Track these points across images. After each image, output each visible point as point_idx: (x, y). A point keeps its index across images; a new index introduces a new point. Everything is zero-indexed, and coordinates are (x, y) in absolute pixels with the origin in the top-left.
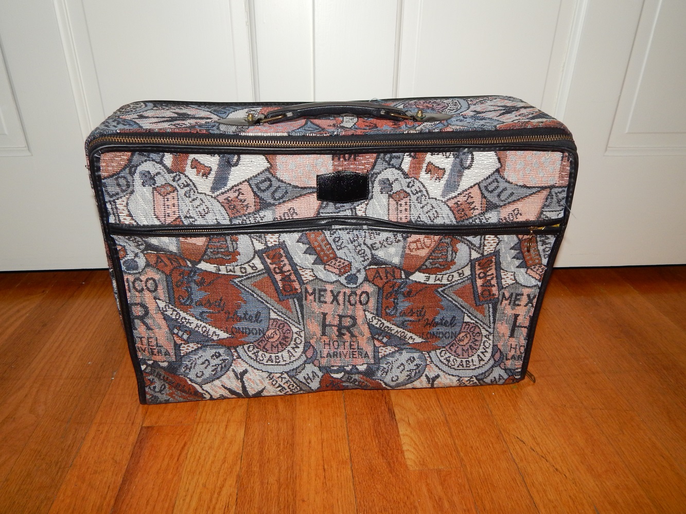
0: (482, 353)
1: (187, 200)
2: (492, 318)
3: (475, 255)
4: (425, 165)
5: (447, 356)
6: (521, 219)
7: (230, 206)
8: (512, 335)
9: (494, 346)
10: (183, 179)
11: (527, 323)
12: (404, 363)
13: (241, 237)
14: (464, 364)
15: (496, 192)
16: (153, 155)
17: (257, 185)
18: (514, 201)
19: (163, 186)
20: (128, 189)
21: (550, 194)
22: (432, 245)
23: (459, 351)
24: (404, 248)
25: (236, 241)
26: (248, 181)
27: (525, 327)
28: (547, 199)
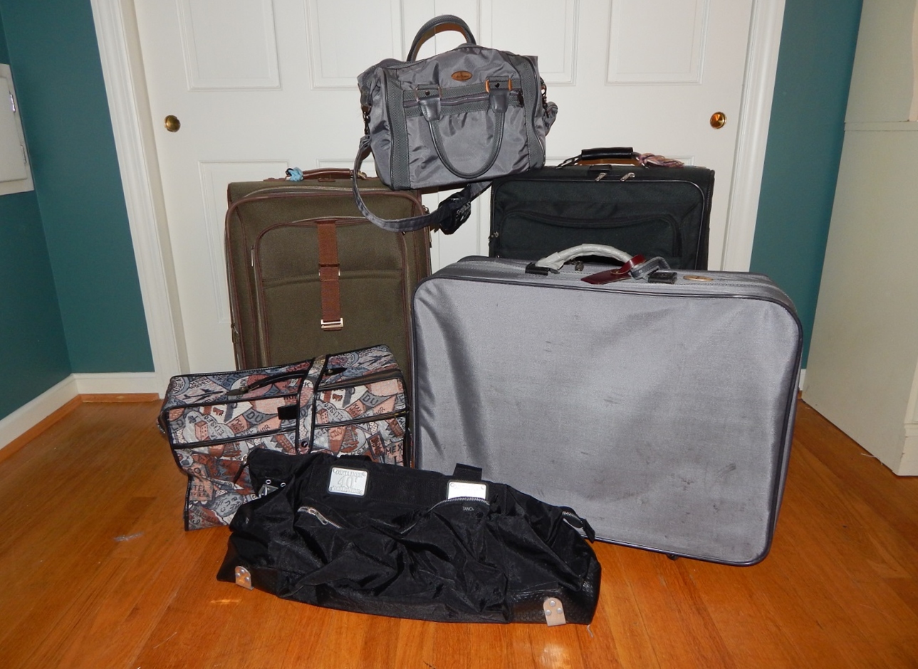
1: (212, 428)
3: (368, 436)
4: (332, 396)
6: (385, 412)
7: (234, 428)
10: (210, 418)
11: (402, 460)
13: (240, 442)
15: (370, 401)
16: (194, 408)
17: (247, 416)
18: (379, 404)
19: (199, 422)
20: (183, 426)
21: (397, 398)
22: (343, 432)
24: (328, 436)
25: (238, 444)
26: (242, 414)
28: (395, 400)
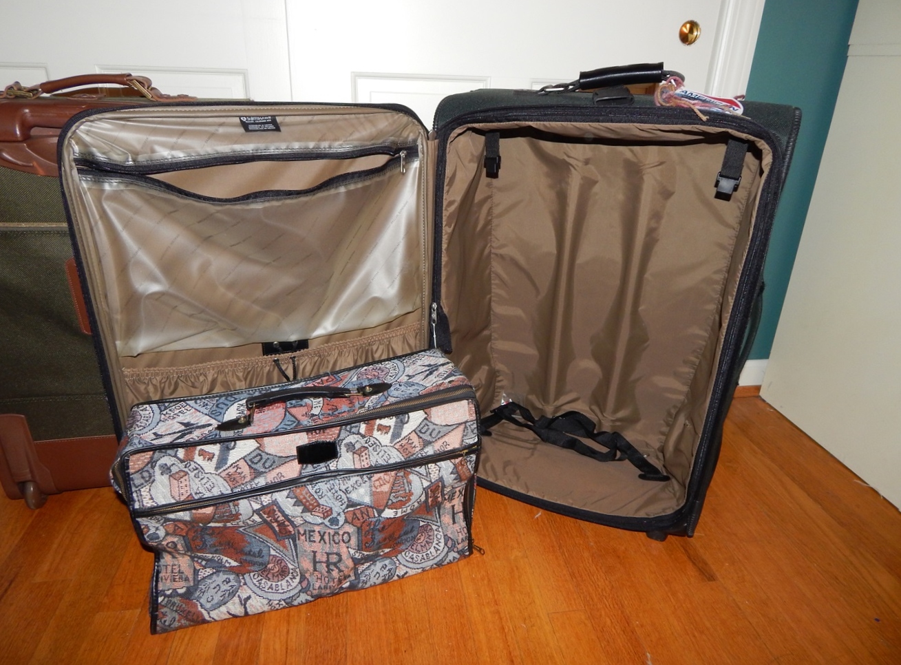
0: (437, 544)
2: (437, 516)
3: (426, 484)
4: (376, 427)
5: (410, 555)
6: (449, 448)
7: (230, 479)
8: (454, 522)
9: (444, 536)
10: (193, 465)
11: (461, 509)
12: (379, 571)
14: (425, 557)
15: (428, 433)
17: (250, 460)
18: (442, 437)
19: (177, 473)
21: (466, 427)
22: (391, 480)
23: (419, 548)
24: (371, 487)
25: (237, 505)
26: (243, 458)
27: (460, 512)
28: (464, 431)
